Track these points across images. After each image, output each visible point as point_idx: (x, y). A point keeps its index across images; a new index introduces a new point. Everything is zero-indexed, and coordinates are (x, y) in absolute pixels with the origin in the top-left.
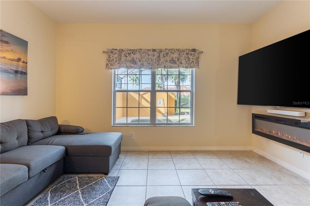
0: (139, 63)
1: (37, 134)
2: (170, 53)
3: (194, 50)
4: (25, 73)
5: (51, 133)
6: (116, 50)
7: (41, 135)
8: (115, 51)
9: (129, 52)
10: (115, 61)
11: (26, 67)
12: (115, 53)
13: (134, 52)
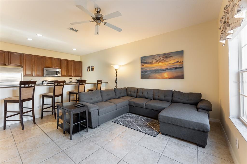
11: (183, 64)
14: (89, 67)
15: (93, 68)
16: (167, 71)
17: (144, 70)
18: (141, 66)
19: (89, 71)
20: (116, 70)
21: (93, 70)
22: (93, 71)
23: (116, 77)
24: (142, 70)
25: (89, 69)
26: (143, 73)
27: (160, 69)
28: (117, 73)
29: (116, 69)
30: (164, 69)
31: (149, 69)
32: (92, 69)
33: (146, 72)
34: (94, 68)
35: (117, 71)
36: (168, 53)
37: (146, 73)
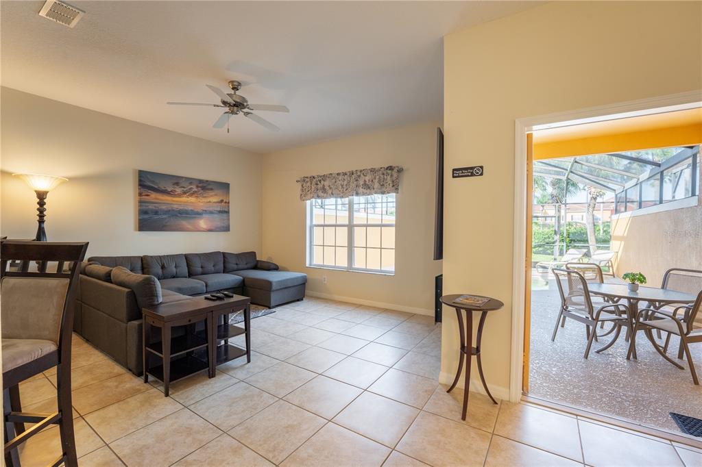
0: (330, 192)
1: (232, 265)
2: (362, 175)
3: (391, 168)
4: (228, 212)
5: (246, 267)
6: (307, 177)
7: (235, 267)
8: (307, 180)
9: (320, 179)
10: (307, 190)
11: (229, 207)
12: (307, 182)
13: (324, 178)
16: (204, 216)
17: (151, 207)
18: (140, 194)
20: (41, 196)
23: (41, 221)
24: (142, 208)
26: (146, 216)
27: (192, 210)
29: (42, 188)
30: (200, 211)
31: (164, 207)
33: (156, 213)
35: (46, 200)
36: (207, 181)
37: (156, 217)
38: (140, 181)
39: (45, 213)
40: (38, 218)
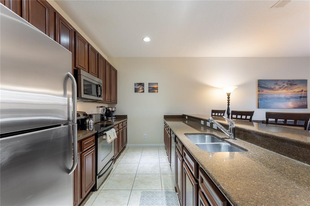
11: (307, 93)
14: (142, 84)
15: (155, 86)
19: (143, 92)
20: (229, 95)
21: (156, 91)
22: (154, 92)
23: (229, 105)
25: (143, 89)
28: (230, 99)
29: (229, 92)
32: (153, 89)
34: (157, 88)
35: (230, 97)
36: (293, 80)
38: (258, 85)
39: (230, 101)
40: (227, 104)
